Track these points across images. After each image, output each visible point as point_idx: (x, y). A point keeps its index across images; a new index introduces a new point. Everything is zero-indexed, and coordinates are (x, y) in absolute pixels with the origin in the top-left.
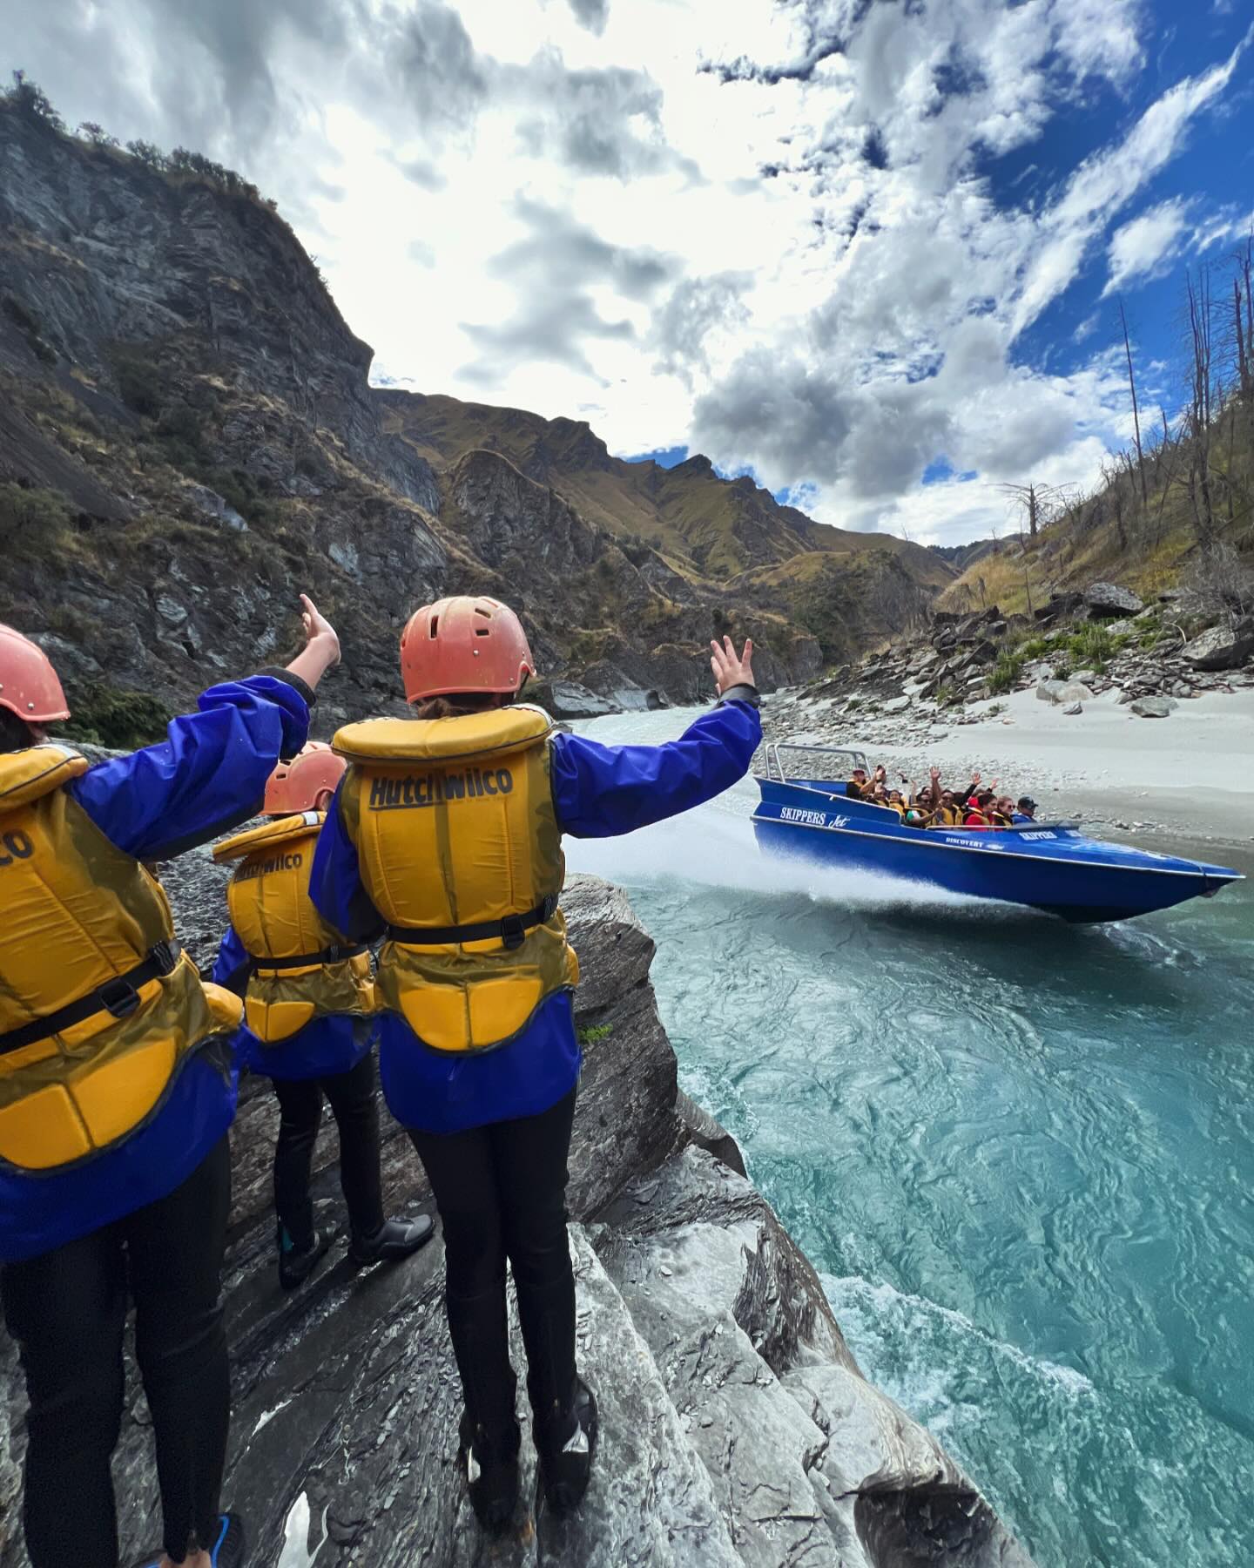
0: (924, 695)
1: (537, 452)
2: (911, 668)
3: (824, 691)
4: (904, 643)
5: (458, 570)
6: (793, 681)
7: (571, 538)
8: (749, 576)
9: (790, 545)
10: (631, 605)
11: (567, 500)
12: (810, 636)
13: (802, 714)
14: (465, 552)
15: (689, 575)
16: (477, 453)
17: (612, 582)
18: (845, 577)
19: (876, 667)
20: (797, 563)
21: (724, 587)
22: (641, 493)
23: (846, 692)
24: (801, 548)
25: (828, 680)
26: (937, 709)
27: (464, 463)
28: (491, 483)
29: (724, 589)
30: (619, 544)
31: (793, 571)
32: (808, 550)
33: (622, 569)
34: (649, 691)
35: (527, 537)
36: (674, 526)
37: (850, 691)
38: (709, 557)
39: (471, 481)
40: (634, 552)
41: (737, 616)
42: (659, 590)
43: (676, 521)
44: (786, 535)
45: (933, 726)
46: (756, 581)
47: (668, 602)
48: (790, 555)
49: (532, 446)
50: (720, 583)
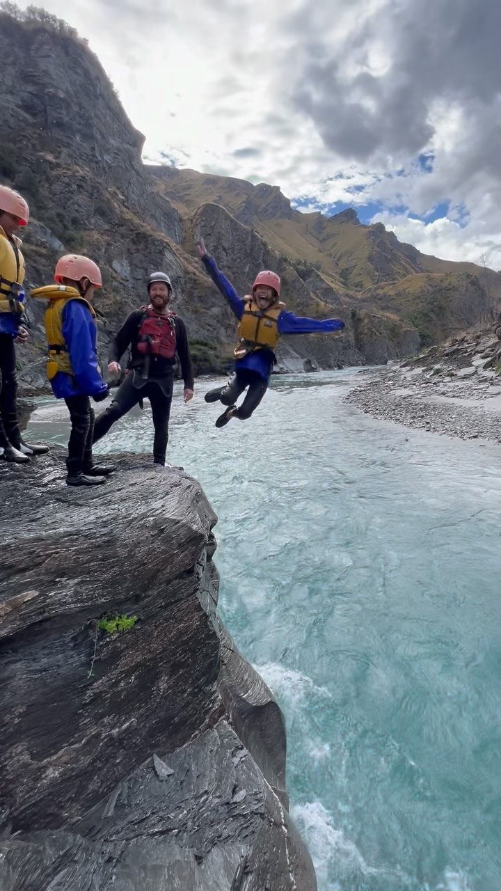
0: (486, 367)
1: (246, 207)
2: (479, 348)
3: (419, 362)
4: (476, 332)
5: (190, 279)
6: (398, 356)
7: (264, 261)
8: (376, 289)
9: (406, 269)
10: (298, 305)
11: (262, 236)
12: (413, 329)
13: (402, 377)
14: (196, 268)
15: (337, 287)
16: (207, 205)
17: (288, 290)
18: (440, 290)
19: (455, 347)
20: (410, 281)
21: (359, 295)
22: (311, 234)
23: (433, 363)
24: (413, 271)
25: (421, 356)
26: (494, 375)
27: (199, 211)
28: (214, 225)
29: (359, 297)
30: (293, 265)
31: (405, 286)
32: (417, 272)
33: (294, 281)
34: (305, 360)
35: (235, 260)
36: (330, 255)
37: (436, 362)
38: (351, 276)
39: (203, 224)
40: (302, 271)
41: (367, 314)
42: (317, 296)
43: (331, 252)
44: (403, 262)
45: (491, 387)
46: (380, 292)
47: (322, 304)
48: (405, 276)
49: (244, 202)
50: (357, 293)
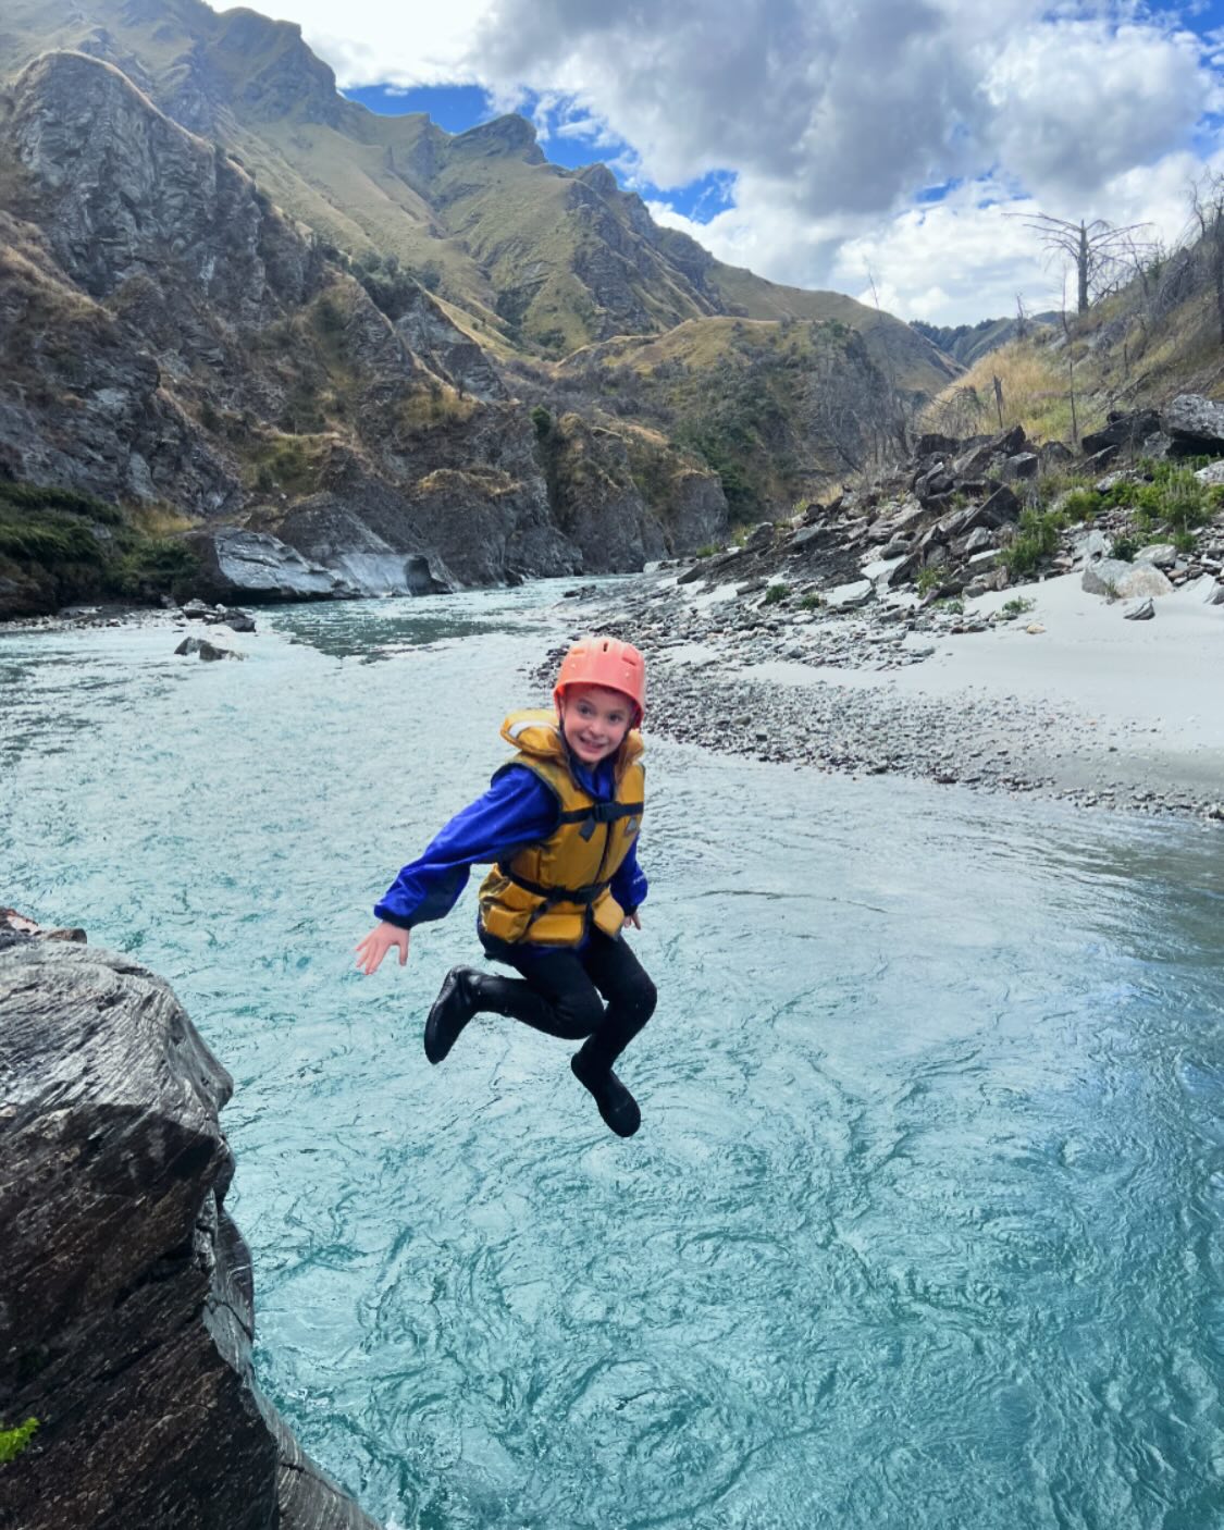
0: (895, 581)
1: (193, 73)
2: (876, 530)
3: (727, 568)
4: (865, 486)
5: (18, 293)
6: (674, 549)
7: (261, 251)
8: (601, 354)
9: (678, 301)
10: (378, 391)
11: (252, 174)
12: (707, 472)
13: (686, 608)
14: (31, 257)
15: (492, 344)
16: (63, 59)
17: (342, 345)
18: (769, 367)
19: (816, 528)
20: (688, 336)
21: (555, 371)
22: (403, 178)
23: (762, 572)
24: (696, 308)
25: (734, 550)
26: (918, 603)
27: (34, 77)
28: (91, 123)
29: (555, 375)
30: (356, 270)
31: (679, 349)
32: (708, 312)
33: (361, 319)
34: (410, 557)
35: (169, 241)
36: (465, 247)
37: (771, 569)
38: (530, 312)
39: (50, 115)
40: (385, 288)
41: (579, 426)
42: (433, 367)
43: (469, 237)
44: (669, 282)
45: (911, 635)
46: (614, 363)
47: (450, 390)
48: (677, 321)
49: (186, 60)
50: (548, 363)
